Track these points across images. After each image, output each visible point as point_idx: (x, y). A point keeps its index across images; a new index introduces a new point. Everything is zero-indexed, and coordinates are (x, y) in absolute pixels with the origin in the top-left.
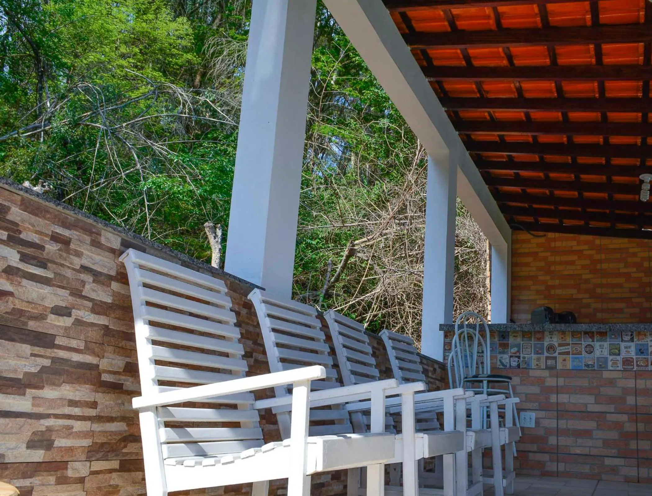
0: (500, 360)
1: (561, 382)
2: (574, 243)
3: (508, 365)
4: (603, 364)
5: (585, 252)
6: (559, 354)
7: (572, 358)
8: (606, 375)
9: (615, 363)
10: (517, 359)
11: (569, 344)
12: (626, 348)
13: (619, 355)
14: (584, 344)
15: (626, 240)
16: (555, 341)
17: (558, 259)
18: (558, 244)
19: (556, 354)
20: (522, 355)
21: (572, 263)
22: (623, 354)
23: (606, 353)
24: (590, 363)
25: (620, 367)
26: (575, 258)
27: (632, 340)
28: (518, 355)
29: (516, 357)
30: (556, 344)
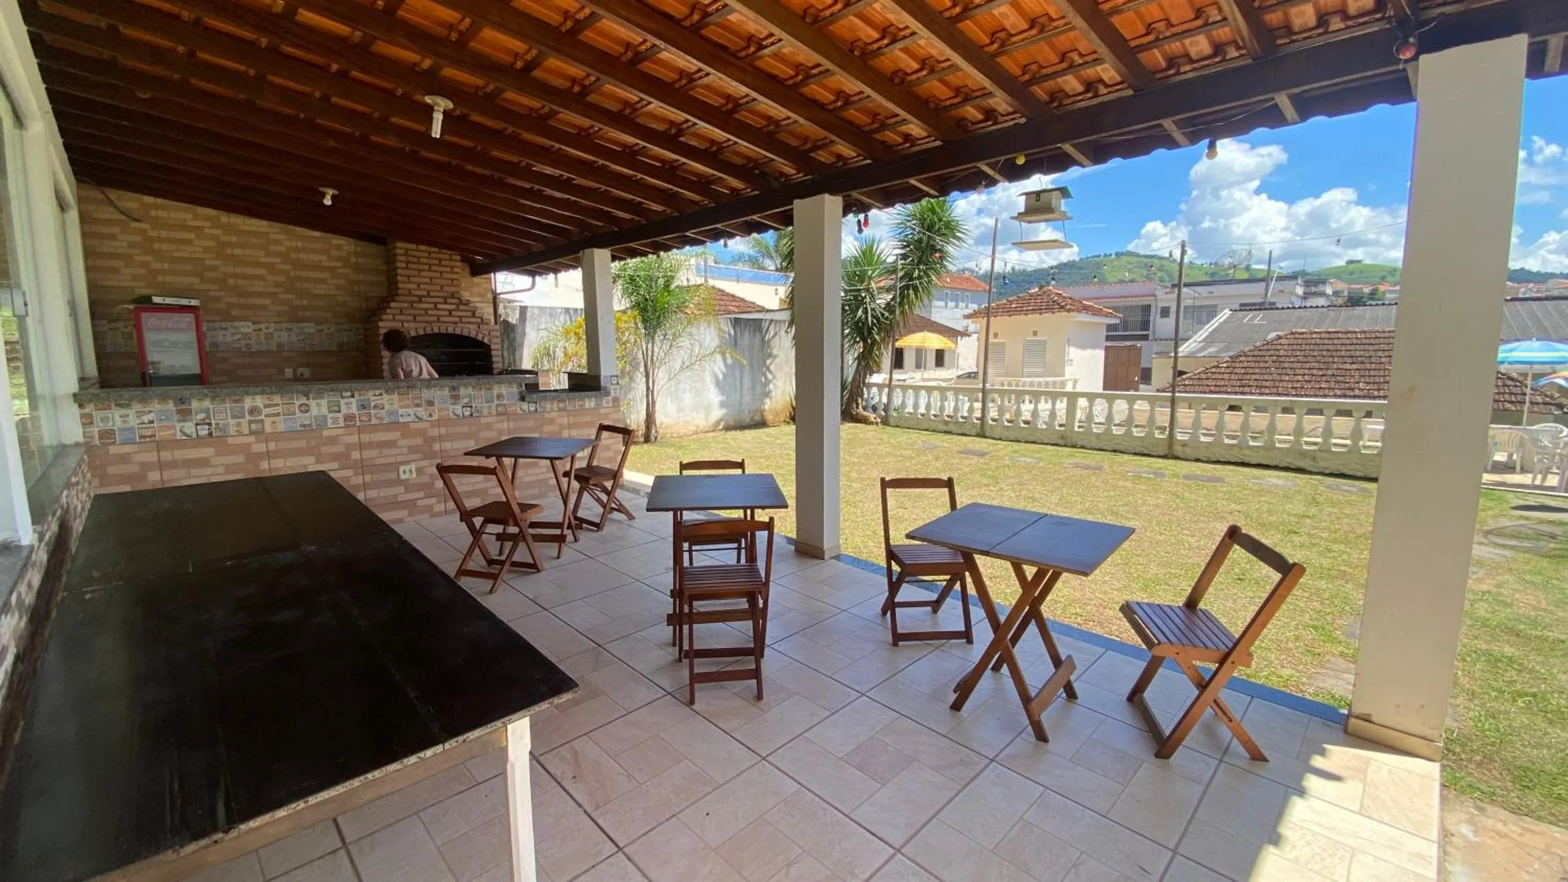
0: (181, 431)
1: (272, 446)
2: (190, 216)
3: (194, 435)
4: (322, 422)
5: (206, 230)
6: (266, 416)
7: (284, 419)
8: (326, 433)
9: (335, 420)
10: (207, 427)
11: (278, 405)
12: (346, 404)
13: (339, 411)
14: (298, 403)
15: (265, 223)
16: (259, 401)
17: (164, 234)
18: (162, 214)
19: (262, 417)
20: (213, 422)
21: (188, 242)
22: (344, 409)
23: (324, 410)
24: (307, 422)
25: (342, 423)
26: (191, 236)
27: (353, 396)
28: (207, 421)
29: (205, 424)
30: (261, 405)
